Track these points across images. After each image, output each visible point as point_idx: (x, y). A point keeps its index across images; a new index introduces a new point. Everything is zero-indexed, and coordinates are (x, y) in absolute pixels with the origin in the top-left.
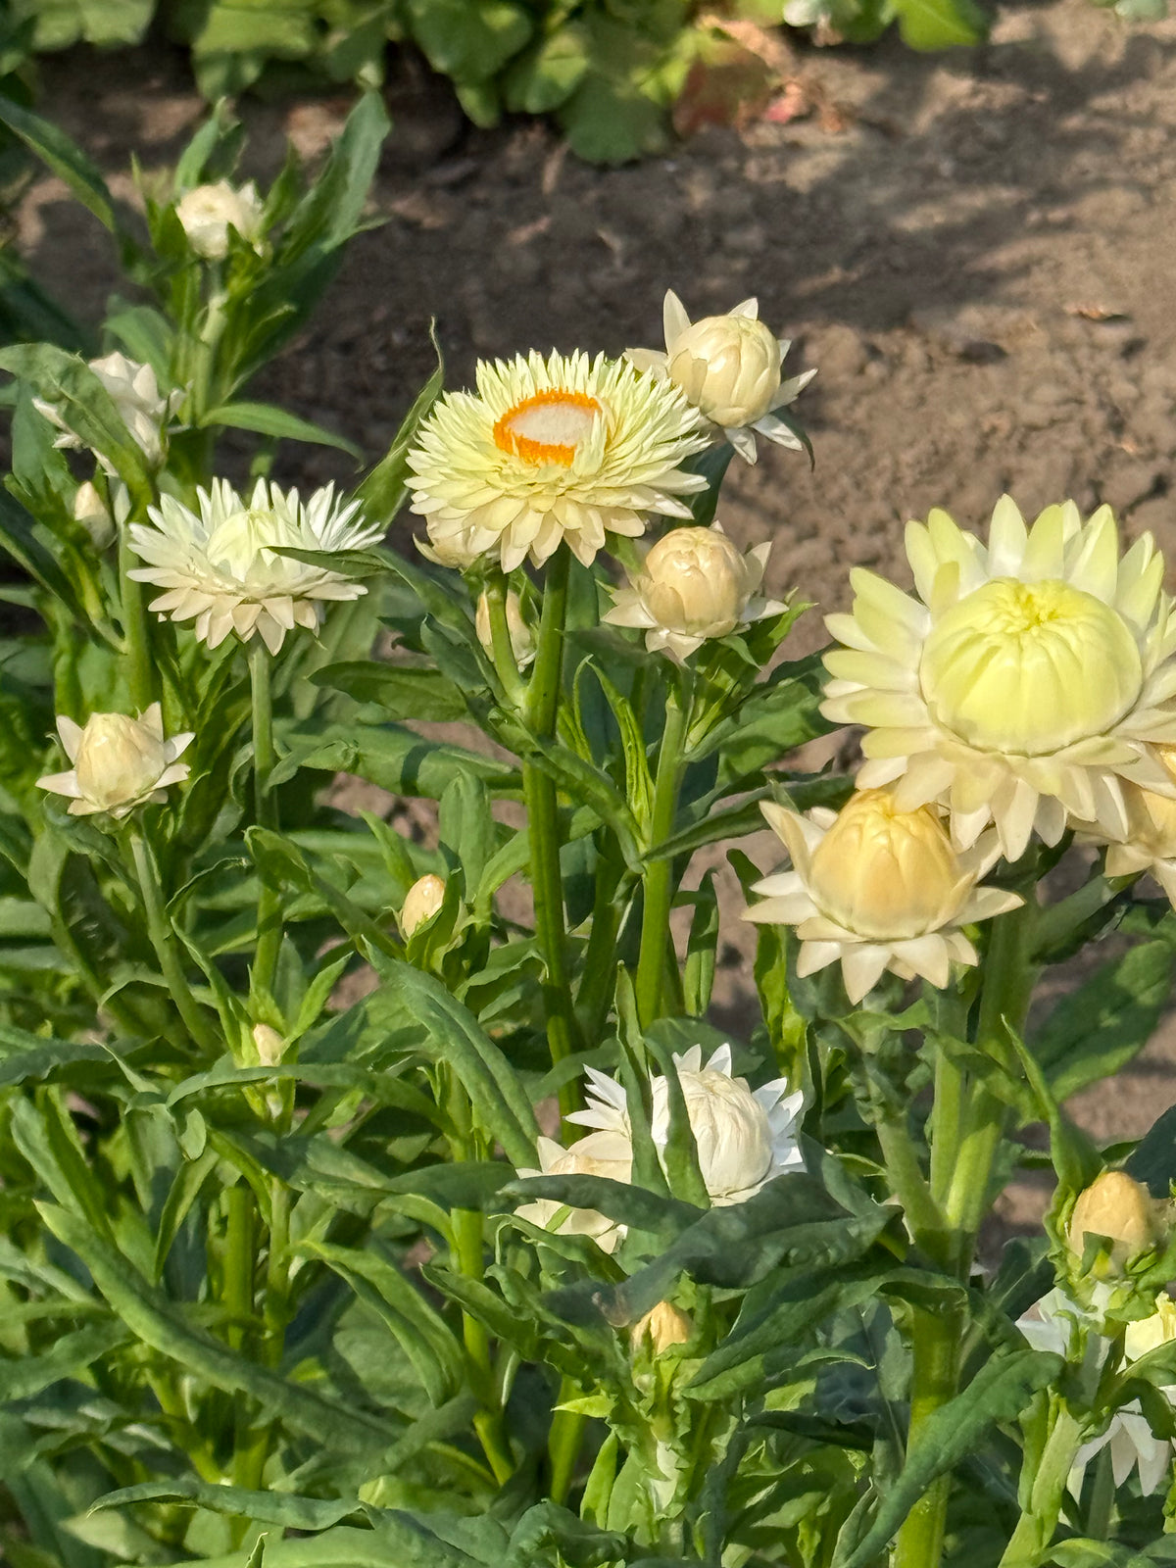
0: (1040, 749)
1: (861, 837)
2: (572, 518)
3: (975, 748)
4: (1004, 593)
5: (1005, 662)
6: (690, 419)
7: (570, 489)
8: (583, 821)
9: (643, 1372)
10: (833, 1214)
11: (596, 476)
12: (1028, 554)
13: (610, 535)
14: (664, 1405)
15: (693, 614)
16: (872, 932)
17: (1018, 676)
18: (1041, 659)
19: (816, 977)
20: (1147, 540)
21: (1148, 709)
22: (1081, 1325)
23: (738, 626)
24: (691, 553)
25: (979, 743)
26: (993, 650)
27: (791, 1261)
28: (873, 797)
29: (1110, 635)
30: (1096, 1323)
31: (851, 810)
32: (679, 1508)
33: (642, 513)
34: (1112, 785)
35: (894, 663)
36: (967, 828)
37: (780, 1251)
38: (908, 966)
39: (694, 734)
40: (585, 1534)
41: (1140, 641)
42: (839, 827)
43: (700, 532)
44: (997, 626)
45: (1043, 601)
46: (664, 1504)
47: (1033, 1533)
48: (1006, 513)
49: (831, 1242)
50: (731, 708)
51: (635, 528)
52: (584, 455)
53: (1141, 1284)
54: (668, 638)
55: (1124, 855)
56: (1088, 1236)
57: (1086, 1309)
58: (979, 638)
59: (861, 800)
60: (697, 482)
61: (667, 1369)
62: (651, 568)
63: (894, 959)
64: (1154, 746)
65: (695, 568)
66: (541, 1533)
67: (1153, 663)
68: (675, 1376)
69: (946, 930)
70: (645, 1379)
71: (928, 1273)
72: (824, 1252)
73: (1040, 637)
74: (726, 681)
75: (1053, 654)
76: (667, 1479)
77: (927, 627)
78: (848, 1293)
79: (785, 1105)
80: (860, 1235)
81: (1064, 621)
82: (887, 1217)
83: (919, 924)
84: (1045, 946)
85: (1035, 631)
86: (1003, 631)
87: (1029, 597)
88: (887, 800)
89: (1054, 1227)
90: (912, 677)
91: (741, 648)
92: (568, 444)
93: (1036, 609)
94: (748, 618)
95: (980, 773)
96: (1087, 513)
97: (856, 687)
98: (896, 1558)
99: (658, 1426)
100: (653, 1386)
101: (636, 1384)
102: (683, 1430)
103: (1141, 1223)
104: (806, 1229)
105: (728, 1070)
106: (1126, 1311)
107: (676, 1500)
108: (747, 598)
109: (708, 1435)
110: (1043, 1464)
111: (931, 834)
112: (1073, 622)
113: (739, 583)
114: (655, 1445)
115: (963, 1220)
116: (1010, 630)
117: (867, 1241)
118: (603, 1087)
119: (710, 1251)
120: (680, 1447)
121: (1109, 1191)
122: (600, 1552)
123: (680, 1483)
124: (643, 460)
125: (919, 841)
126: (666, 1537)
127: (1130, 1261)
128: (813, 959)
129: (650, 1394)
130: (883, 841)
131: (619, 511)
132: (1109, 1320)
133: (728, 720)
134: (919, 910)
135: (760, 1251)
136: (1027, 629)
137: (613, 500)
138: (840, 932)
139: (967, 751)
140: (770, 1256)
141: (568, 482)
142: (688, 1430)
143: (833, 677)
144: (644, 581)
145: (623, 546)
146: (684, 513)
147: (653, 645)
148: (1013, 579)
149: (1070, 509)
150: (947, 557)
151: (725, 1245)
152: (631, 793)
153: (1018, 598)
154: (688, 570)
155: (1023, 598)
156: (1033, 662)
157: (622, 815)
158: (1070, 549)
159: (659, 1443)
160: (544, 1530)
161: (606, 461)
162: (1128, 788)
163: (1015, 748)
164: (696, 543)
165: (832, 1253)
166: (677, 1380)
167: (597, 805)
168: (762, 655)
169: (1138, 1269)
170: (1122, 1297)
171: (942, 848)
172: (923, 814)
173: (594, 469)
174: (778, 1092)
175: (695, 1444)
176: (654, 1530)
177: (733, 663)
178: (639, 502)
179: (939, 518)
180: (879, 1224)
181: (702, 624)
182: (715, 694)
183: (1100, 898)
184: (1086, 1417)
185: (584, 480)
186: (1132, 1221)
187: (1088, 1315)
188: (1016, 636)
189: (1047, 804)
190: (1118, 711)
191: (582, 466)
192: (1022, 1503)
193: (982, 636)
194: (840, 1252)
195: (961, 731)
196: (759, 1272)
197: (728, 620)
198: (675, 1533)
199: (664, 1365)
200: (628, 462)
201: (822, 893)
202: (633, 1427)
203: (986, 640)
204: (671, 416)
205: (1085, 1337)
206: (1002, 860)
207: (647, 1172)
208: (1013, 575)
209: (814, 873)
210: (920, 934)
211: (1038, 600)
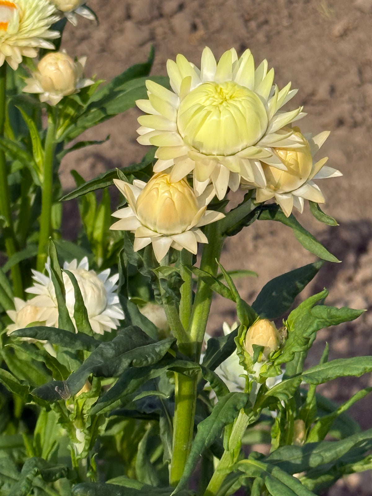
0: (229, 153)
1: (158, 194)
2: (8, 51)
3: (202, 153)
4: (210, 88)
5: (213, 117)
6: (51, 9)
7: (7, 39)
8: (16, 166)
9: (71, 403)
10: (148, 342)
11: (17, 34)
12: (217, 72)
13: (24, 58)
14: (80, 415)
15: (58, 87)
16: (164, 232)
17: (219, 123)
18: (228, 116)
19: (141, 251)
20: (265, 63)
21: (271, 134)
22: (250, 379)
23: (76, 90)
24: (56, 63)
25: (204, 151)
26: (209, 113)
27: (133, 364)
28: (161, 176)
29: (254, 104)
30: (256, 379)
31: (153, 182)
32: (85, 454)
33: (35, 48)
34: (258, 165)
35: (165, 119)
36: (200, 186)
37: (129, 361)
38: (179, 245)
39: (59, 132)
40: (50, 468)
41: (265, 104)
42: (148, 189)
43: (58, 55)
44: (208, 103)
45: (227, 91)
46: (80, 452)
47: (229, 458)
48: (207, 55)
49: (149, 355)
50: (74, 120)
51: (33, 54)
52: (12, 26)
53: (276, 363)
54: (49, 97)
55: (262, 193)
56: (254, 346)
57: (252, 373)
58: (202, 108)
59: (156, 178)
60: (55, 34)
61: (81, 402)
62: (40, 70)
63: (174, 242)
64: (274, 149)
65: (58, 69)
66: (35, 471)
67: (272, 114)
68: (84, 404)
69: (193, 229)
70: (72, 406)
71: (186, 361)
72: (146, 359)
73: (228, 106)
74: (71, 111)
75: (232, 112)
76: (80, 443)
77: (178, 103)
78: (154, 372)
79: (111, 279)
80: (160, 351)
81: (236, 99)
82: (171, 343)
83: (183, 228)
84: (228, 229)
85: (224, 104)
86: (211, 105)
87: (221, 89)
88: (168, 177)
89: (239, 342)
90: (173, 125)
91: (78, 99)
92: (5, 21)
93: (224, 95)
94: (79, 86)
95: (206, 164)
96: (240, 52)
97: (150, 130)
98: (172, 466)
99: (76, 423)
100: (75, 409)
101: (67, 407)
102: (88, 425)
103: (274, 338)
104: (138, 350)
105: (87, 267)
106: (268, 373)
107: (84, 450)
108: (78, 80)
109: (97, 425)
110: (233, 432)
111: (186, 190)
112: (240, 99)
113: (75, 73)
114: (75, 430)
115: (197, 339)
116: (214, 104)
117: (163, 353)
118: (39, 277)
119: (101, 363)
120: (86, 431)
121: (261, 327)
122: (57, 475)
123: (86, 444)
124: (35, 27)
125: (183, 194)
126: (81, 464)
127: (271, 355)
128: (140, 244)
129: (74, 412)
130: (166, 194)
131: (26, 48)
132: (261, 377)
133: (73, 126)
134: (183, 222)
135: (121, 361)
136: (221, 103)
137: (23, 43)
138: (151, 233)
139: (199, 155)
140: (125, 363)
141: (6, 37)
142: (89, 425)
143: (141, 126)
144: (38, 75)
145: (29, 61)
146: (51, 47)
147: (43, 99)
148: (213, 82)
149: (233, 52)
150: (185, 75)
151: (106, 359)
152: (35, 154)
153: (217, 91)
154: (55, 70)
155: (219, 90)
156: (225, 117)
157: (32, 164)
158: (234, 67)
159: (77, 429)
160: (36, 469)
161: (20, 28)
162: (264, 166)
163: (219, 153)
164: (58, 59)
165: (150, 360)
166: (85, 406)
167: (22, 160)
168: (84, 100)
169: (274, 357)
170: (266, 368)
171: (191, 195)
172: (182, 182)
173: (16, 31)
174: (107, 275)
175: (93, 430)
176: (76, 463)
177: (73, 104)
178: (34, 44)
179: (180, 58)
180: (168, 346)
181: (62, 91)
182: (67, 116)
183: (250, 208)
184: (252, 413)
185: (12, 36)
186: (271, 338)
187: (252, 375)
188: (216, 106)
189: (232, 175)
190: (260, 135)
191: (11, 30)
192: (225, 446)
193: (203, 107)
194: (152, 358)
195: (197, 147)
196: (121, 371)
197: (71, 89)
198: (84, 462)
199: (79, 401)
200: (29, 28)
201: (142, 217)
202: (66, 424)
203: (205, 108)
204: (44, 9)
205: (251, 385)
206: (216, 198)
207: (65, 321)
208: (212, 81)
209: (138, 209)
210: (183, 232)
211: (225, 91)
